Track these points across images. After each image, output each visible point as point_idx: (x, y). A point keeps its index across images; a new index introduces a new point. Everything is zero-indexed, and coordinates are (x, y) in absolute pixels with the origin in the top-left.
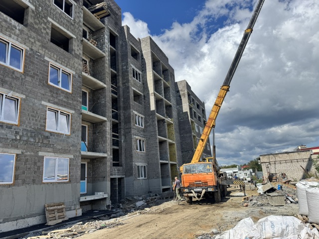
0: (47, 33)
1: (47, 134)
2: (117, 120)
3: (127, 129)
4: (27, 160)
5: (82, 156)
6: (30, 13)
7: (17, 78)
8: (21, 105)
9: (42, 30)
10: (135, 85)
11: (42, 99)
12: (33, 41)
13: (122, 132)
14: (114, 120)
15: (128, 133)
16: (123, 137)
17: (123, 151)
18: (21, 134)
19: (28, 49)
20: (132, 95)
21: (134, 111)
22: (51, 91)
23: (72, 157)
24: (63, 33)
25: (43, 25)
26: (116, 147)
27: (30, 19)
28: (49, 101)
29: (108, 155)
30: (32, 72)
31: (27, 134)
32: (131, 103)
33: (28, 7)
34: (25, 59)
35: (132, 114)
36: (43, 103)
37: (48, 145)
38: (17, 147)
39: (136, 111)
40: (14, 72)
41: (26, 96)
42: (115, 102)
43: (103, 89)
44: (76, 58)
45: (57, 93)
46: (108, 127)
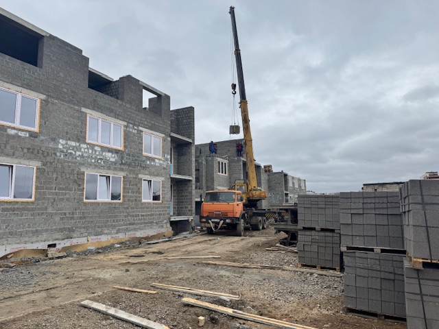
1: (144, 159)
4: (130, 182)
5: (171, 178)
11: (139, 125)
18: (125, 158)
23: (164, 179)
28: (144, 126)
29: (193, 178)
31: (129, 158)
36: (140, 128)
38: (123, 170)
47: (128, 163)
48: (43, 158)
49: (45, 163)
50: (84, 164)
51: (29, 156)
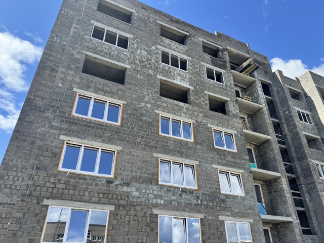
0: (206, 104)
1: (223, 197)
2: (293, 174)
3: (309, 184)
4: (210, 225)
5: (263, 220)
6: (192, 93)
7: (190, 148)
8: (197, 170)
9: (202, 103)
10: (305, 129)
11: (212, 163)
12: (196, 114)
13: (304, 189)
14: (289, 175)
15: (312, 188)
16: (307, 195)
17: (312, 214)
18: (201, 198)
19: (194, 122)
20: (304, 142)
21: (313, 161)
22: (218, 154)
23: (252, 221)
24: (219, 100)
25: (202, 99)
26: (301, 209)
27: (192, 98)
28: (219, 164)
29: (294, 219)
30: (200, 140)
31: (206, 198)
32: (306, 151)
33: (189, 89)
34: (194, 131)
35: (311, 164)
36: (214, 166)
37: (225, 209)
38: (199, 212)
39: (316, 160)
40: (187, 143)
41: (200, 162)
42: (285, 153)
43: (268, 141)
44: (234, 117)
45: (224, 155)
46: (285, 184)
47: (205, 203)
48: (116, 202)
49: (118, 206)
50: (156, 206)
51: (103, 200)
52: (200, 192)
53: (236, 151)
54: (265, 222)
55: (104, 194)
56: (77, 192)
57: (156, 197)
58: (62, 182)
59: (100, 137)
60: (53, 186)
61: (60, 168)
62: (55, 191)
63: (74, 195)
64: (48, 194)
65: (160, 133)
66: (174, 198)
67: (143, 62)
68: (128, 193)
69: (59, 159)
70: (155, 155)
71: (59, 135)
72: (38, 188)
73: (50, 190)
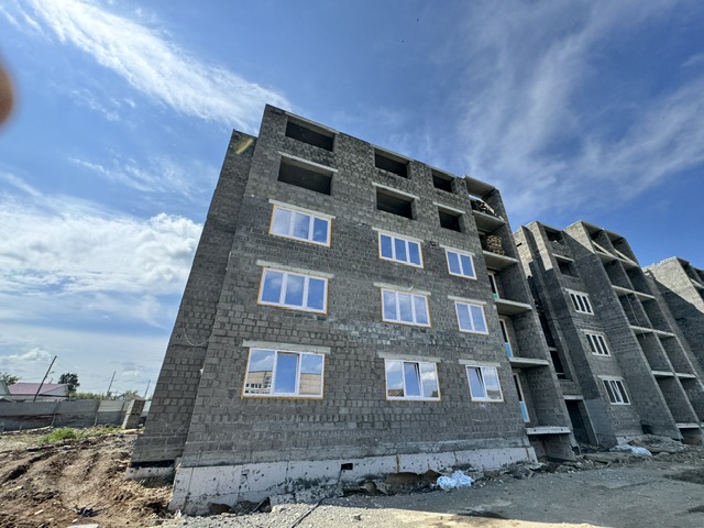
0: (436, 219)
1: (463, 336)
3: (563, 319)
4: (448, 370)
5: (512, 363)
8: (428, 303)
9: (431, 217)
10: (556, 250)
11: (447, 293)
12: (424, 231)
13: (556, 325)
15: (567, 325)
18: (436, 337)
19: (422, 241)
20: (555, 266)
21: (567, 290)
22: (454, 282)
23: (499, 365)
24: (450, 213)
25: (430, 212)
28: (455, 294)
29: (548, 362)
30: (432, 265)
31: (441, 338)
32: (558, 278)
33: (413, 200)
34: (422, 252)
35: (565, 294)
36: (450, 297)
38: (435, 355)
39: (571, 288)
40: (415, 269)
43: (513, 265)
44: (471, 236)
45: (461, 284)
46: (537, 319)
47: (441, 343)
48: (332, 343)
49: (334, 348)
50: (382, 347)
51: (316, 341)
52: (434, 330)
53: (475, 278)
54: (515, 366)
55: (316, 333)
56: (283, 332)
57: (381, 337)
58: (264, 318)
59: (306, 261)
60: (253, 324)
61: (260, 301)
62: (256, 330)
63: (279, 334)
64: (248, 334)
65: (381, 257)
66: (403, 338)
67: (354, 164)
68: (345, 331)
69: (258, 289)
70: (376, 284)
71: (256, 259)
72: (235, 327)
73: (250, 329)
